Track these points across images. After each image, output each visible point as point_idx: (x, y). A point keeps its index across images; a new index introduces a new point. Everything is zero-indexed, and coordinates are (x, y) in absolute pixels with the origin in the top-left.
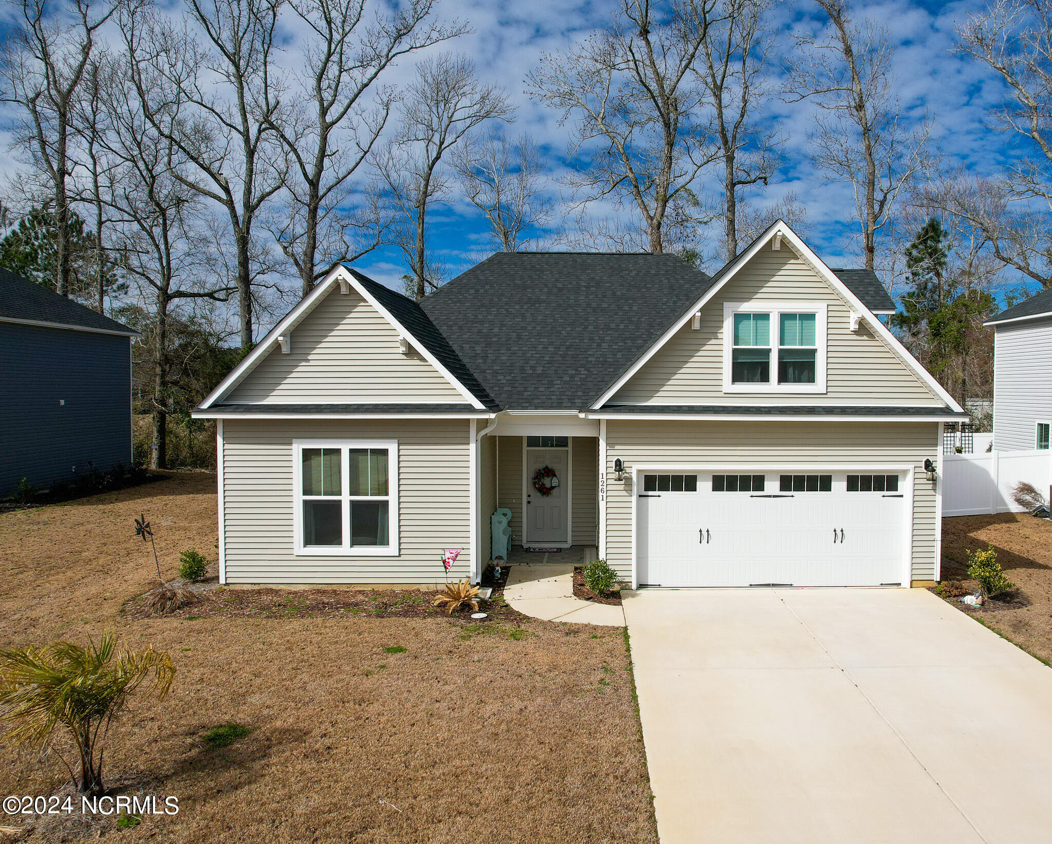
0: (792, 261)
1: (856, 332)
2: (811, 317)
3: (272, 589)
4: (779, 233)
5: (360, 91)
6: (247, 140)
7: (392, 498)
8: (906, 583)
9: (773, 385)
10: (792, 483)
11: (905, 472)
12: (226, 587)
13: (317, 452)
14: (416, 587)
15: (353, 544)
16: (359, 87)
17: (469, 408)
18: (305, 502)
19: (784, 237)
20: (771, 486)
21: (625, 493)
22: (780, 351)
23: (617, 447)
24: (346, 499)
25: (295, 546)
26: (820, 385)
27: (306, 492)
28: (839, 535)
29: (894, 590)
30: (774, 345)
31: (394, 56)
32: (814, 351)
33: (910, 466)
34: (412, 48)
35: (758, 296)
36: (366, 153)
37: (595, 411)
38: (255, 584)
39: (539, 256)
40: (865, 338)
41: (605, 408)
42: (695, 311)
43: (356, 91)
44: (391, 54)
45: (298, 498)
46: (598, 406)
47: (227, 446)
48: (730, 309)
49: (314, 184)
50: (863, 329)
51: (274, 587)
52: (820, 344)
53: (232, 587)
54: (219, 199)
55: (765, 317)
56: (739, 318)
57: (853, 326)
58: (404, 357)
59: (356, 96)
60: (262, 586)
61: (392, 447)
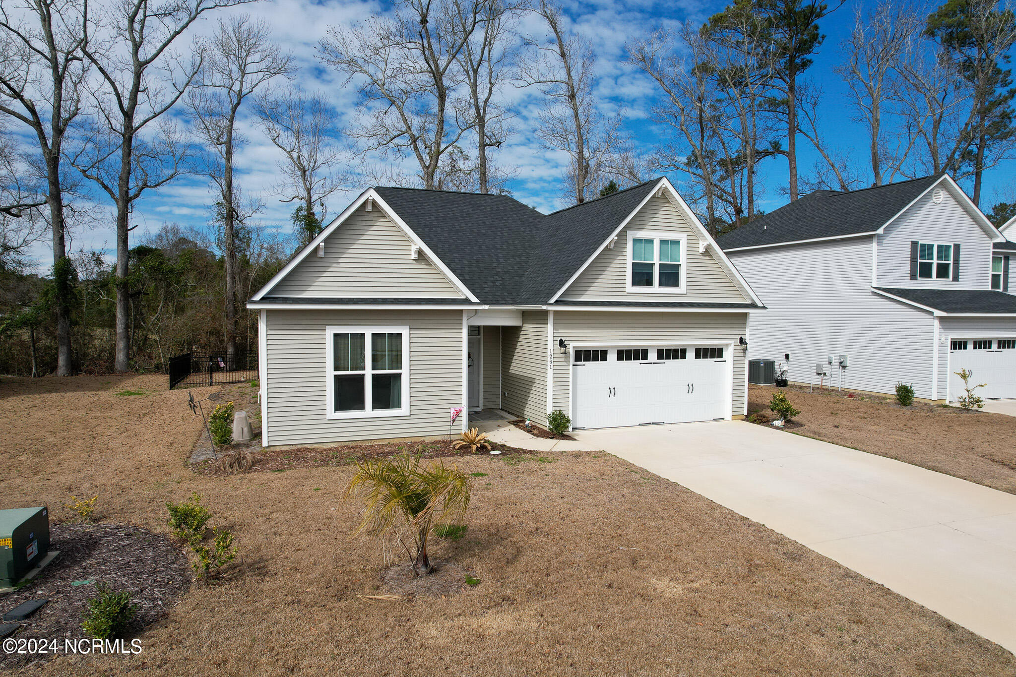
0: (667, 205)
1: (702, 254)
2: (677, 243)
3: (307, 449)
4: (664, 186)
5: (173, 37)
6: (55, 67)
7: (405, 371)
8: (728, 417)
9: (656, 288)
10: (665, 354)
11: (727, 345)
12: (267, 449)
13: (345, 335)
14: (422, 439)
15: (374, 407)
16: (172, 33)
17: (467, 301)
18: (335, 376)
19: (666, 188)
20: (652, 356)
21: (565, 363)
22: (660, 265)
23: (560, 331)
24: (368, 373)
25: (328, 412)
26: (682, 288)
27: (336, 369)
28: (691, 388)
29: (721, 422)
30: (656, 261)
31: (203, 10)
32: (679, 265)
33: (732, 342)
34: (216, 5)
35: (647, 227)
36: (181, 93)
37: (551, 304)
38: (292, 445)
39: (411, 191)
40: (707, 258)
41: (557, 302)
42: (613, 236)
43: (169, 36)
44: (200, 9)
45: (330, 374)
46: (553, 301)
47: (269, 332)
48: (631, 235)
49: (128, 115)
50: (708, 252)
51: (309, 446)
52: (683, 261)
53: (273, 449)
54: (25, 119)
55: (651, 241)
56: (636, 241)
57: (702, 249)
58: (414, 262)
59: (169, 41)
60: (299, 447)
61: (405, 331)
